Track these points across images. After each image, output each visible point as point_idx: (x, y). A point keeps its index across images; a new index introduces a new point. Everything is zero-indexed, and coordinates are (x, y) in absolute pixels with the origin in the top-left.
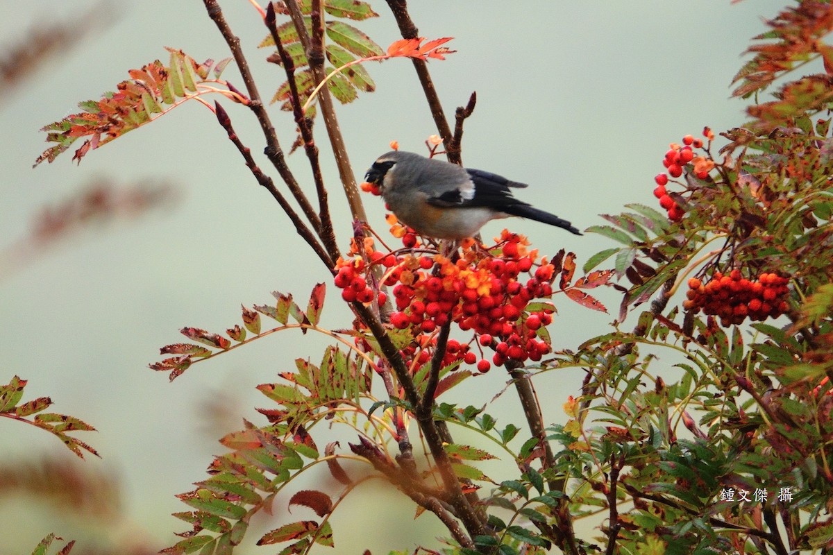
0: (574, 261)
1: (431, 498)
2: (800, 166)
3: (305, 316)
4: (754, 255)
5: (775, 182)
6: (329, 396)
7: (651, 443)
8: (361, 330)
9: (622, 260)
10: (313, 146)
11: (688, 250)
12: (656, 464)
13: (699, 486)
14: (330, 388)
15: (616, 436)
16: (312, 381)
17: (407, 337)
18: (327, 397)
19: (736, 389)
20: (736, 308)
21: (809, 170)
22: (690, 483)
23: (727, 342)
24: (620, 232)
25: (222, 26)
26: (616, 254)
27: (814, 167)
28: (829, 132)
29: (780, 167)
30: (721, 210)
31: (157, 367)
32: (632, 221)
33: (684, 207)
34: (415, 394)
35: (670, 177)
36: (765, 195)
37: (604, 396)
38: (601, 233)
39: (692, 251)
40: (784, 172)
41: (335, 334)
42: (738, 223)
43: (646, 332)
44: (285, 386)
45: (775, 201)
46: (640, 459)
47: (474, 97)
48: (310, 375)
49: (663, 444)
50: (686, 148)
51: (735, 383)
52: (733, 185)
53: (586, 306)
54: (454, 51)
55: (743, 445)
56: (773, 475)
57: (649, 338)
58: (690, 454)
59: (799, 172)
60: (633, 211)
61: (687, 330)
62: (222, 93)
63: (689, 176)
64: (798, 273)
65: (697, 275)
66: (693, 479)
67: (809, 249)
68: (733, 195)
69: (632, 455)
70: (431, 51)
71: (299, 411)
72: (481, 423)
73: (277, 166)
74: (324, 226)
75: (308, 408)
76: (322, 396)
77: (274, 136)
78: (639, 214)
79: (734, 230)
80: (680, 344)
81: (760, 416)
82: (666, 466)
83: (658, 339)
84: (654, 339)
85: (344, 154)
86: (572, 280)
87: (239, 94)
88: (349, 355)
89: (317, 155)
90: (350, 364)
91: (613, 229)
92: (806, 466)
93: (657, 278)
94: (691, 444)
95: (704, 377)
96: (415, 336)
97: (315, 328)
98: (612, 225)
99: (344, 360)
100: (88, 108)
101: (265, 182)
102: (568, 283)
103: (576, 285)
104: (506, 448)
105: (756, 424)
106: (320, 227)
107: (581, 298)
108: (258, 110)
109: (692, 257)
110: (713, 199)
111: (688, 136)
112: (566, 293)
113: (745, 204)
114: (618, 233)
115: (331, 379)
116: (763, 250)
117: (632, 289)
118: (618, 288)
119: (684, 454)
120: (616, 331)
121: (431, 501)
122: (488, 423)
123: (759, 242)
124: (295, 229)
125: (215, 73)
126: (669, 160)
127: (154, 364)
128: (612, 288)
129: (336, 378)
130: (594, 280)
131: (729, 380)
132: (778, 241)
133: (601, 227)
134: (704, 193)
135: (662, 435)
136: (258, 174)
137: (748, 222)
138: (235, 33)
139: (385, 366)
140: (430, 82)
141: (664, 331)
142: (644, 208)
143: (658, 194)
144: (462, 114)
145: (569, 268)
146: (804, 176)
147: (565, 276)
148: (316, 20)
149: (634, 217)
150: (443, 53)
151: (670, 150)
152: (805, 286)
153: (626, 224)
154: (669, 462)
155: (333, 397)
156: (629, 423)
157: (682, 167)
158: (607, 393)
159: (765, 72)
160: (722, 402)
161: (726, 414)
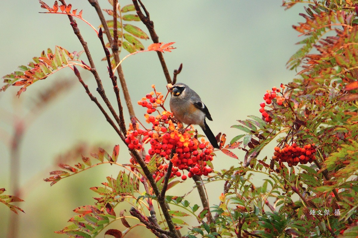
0: (225, 137)
1: (163, 234)
2: (320, 100)
3: (111, 158)
4: (301, 138)
5: (310, 106)
6: (120, 191)
7: (255, 213)
8: (135, 164)
9: (246, 139)
10: (117, 88)
11: (273, 134)
12: (257, 222)
13: (275, 232)
14: (121, 188)
15: (240, 210)
16: (113, 185)
17: (154, 167)
18: (119, 192)
19: (291, 191)
20: (294, 159)
21: (324, 102)
22: (271, 230)
23: (288, 172)
24: (245, 127)
25: (80, 37)
26: (244, 137)
27: (326, 101)
28: (330, 85)
29: (312, 100)
30: (288, 118)
31: (47, 180)
32: (251, 123)
33: (272, 117)
34: (157, 191)
35: (266, 104)
36: (306, 112)
37: (236, 193)
38: (238, 128)
39: (275, 134)
40: (313, 102)
41: (124, 166)
42: (294, 123)
43: (254, 167)
44: (102, 188)
45: (310, 115)
46: (250, 219)
47: (181, 66)
48: (112, 183)
49: (260, 213)
50: (273, 92)
51: (291, 189)
52: (293, 107)
53: (230, 156)
54: (176, 48)
55: (293, 215)
56: (308, 229)
57: (255, 169)
58: (271, 218)
59: (320, 103)
60: (251, 119)
61: (272, 167)
62: (79, 65)
63: (274, 104)
64: (319, 146)
65: (278, 146)
66: (272, 228)
67: (324, 136)
68: (293, 112)
69: (247, 218)
70: (166, 48)
71: (107, 198)
72: (184, 204)
73: (102, 96)
74: (121, 121)
75: (111, 196)
76: (117, 192)
77: (101, 83)
78: (253, 120)
79: (293, 126)
80: (267, 172)
81: (301, 203)
82: (261, 223)
83: (259, 170)
84: (257, 170)
85: (126, 88)
86: (224, 146)
87: (87, 66)
88: (129, 174)
89: (119, 91)
90: (130, 178)
91: (242, 126)
92: (321, 226)
93: (260, 146)
94: (271, 214)
95: (276, 184)
96: (158, 167)
97: (115, 163)
98: (242, 125)
99: (127, 177)
100: (21, 68)
101: (94, 99)
102: (222, 146)
103: (226, 148)
104: (194, 214)
105: (299, 206)
106: (119, 121)
107: (228, 153)
108: (94, 72)
109: (274, 137)
110: (284, 113)
111: (274, 87)
112: (222, 150)
113: (297, 116)
114: (244, 128)
115: (122, 184)
116: (305, 136)
117: (249, 150)
118: (244, 149)
119: (268, 218)
120: (241, 166)
121: (163, 236)
122: (187, 204)
123: (303, 132)
124: (105, 119)
125: (77, 57)
126: (266, 97)
127: (46, 179)
128: (241, 149)
129: (124, 184)
130: (233, 146)
131: (289, 188)
132: (311, 132)
133: (237, 126)
134: (281, 111)
135: (259, 210)
136: (91, 96)
137: (299, 123)
138: (85, 40)
139: (145, 179)
140: (163, 59)
141: (261, 166)
142: (256, 117)
143: (261, 111)
144: (176, 73)
145: (223, 140)
146: (322, 104)
147: (221, 143)
148: (115, 32)
149: (252, 121)
150: (171, 49)
151: (266, 93)
152: (322, 149)
153: (248, 124)
154: (262, 221)
155: (122, 192)
156: (246, 204)
157: (272, 100)
158: (237, 192)
159: (311, 64)
160: (285, 197)
161: (287, 202)
